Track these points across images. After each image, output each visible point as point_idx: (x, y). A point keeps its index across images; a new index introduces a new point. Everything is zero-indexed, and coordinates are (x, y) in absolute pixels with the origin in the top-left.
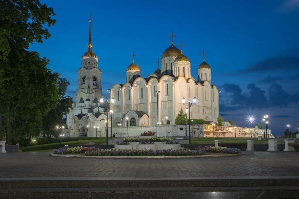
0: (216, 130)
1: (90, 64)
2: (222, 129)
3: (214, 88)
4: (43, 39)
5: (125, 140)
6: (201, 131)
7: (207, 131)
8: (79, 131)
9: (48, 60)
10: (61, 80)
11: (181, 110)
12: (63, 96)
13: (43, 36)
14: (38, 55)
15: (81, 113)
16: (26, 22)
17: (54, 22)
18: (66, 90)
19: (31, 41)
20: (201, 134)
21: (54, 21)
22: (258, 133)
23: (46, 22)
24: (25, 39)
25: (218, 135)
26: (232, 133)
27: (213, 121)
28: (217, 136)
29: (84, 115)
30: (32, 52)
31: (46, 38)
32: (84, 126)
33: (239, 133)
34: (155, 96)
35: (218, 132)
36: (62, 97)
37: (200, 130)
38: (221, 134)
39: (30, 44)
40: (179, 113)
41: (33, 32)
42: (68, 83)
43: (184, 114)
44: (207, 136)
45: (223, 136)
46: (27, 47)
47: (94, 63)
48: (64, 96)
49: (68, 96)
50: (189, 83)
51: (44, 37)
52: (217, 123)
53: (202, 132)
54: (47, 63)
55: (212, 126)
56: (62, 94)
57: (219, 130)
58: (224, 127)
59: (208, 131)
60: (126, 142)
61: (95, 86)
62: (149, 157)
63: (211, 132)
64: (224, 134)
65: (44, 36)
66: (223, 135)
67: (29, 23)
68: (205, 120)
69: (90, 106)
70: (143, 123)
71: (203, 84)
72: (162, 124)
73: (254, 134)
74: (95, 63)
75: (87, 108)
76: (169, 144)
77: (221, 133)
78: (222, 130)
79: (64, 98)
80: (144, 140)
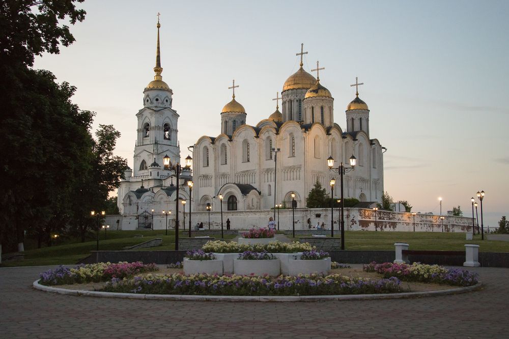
0: (380, 218)
1: (158, 102)
2: (391, 216)
3: (374, 144)
4: (60, 46)
5: (208, 248)
6: (353, 219)
7: (363, 219)
8: (138, 218)
9: (73, 89)
10: (104, 129)
11: (317, 183)
12: (108, 156)
13: (59, 39)
14: (53, 77)
15: (142, 187)
16: (26, 12)
17: (82, 15)
18: (114, 147)
19: (38, 51)
20: (353, 224)
21: (83, 12)
22: (455, 223)
23: (66, 16)
24: (26, 46)
25: (383, 227)
26: (409, 223)
27: (373, 202)
28: (381, 228)
29: (146, 191)
30: (41, 71)
31: (66, 45)
32: (147, 210)
33: (421, 224)
34: (271, 158)
35: (383, 222)
36: (107, 158)
37: (351, 218)
38: (388, 226)
39: (35, 56)
40: (314, 187)
41: (40, 32)
42: (118, 134)
43: (322, 189)
44: (363, 228)
45: (392, 230)
46: (31, 62)
47: (165, 101)
48: (110, 157)
49: (118, 158)
50: (330, 134)
51: (60, 42)
52: (382, 205)
53: (355, 222)
54: (70, 95)
55: (373, 211)
56: (107, 153)
57: (385, 219)
58: (393, 213)
59: (366, 219)
60: (207, 254)
61: (167, 141)
62: (261, 298)
63: (370, 222)
64: (394, 225)
65: (62, 41)
66: (392, 227)
67: (32, 15)
68: (360, 200)
69: (158, 175)
70: (251, 205)
71: (355, 137)
72: (284, 207)
73: (447, 225)
74: (167, 101)
75: (153, 178)
76: (307, 258)
77: (389, 223)
78: (390, 219)
79: (111, 161)
80: (251, 250)
